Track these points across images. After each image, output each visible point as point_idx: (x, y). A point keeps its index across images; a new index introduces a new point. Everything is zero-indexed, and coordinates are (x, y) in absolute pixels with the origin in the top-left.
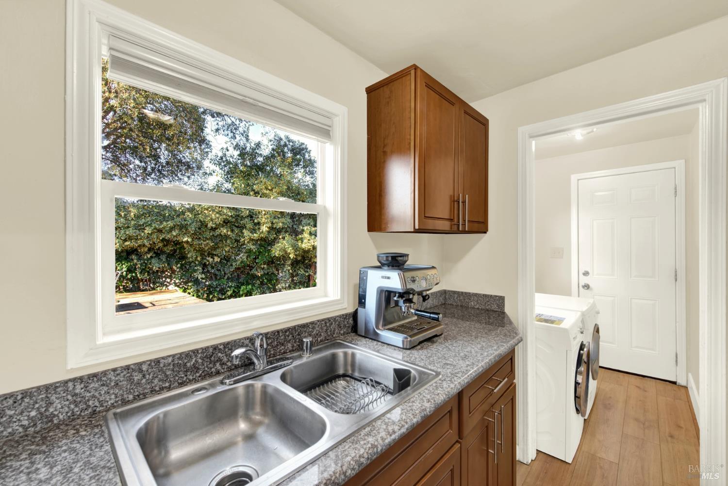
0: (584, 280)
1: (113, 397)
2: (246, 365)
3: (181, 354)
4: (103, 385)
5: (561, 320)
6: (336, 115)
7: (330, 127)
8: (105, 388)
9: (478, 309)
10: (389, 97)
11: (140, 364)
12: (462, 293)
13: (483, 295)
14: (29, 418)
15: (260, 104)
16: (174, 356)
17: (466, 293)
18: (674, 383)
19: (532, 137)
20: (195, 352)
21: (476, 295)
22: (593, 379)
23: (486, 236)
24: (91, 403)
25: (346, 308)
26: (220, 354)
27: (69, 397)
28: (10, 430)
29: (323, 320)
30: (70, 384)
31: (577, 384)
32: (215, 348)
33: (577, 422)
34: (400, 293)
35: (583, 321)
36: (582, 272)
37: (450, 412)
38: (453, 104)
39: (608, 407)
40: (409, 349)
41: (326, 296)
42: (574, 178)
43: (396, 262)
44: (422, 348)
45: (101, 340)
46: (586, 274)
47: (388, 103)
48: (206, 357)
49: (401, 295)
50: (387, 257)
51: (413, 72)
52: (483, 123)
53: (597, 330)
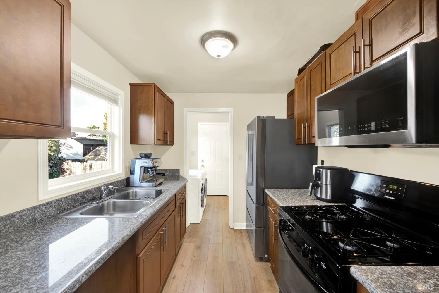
0: (202, 164)
1: (53, 212)
2: (93, 200)
3: (73, 195)
4: (50, 207)
5: (197, 176)
6: (120, 95)
7: (117, 99)
8: (51, 208)
9: (170, 175)
10: (142, 91)
11: (61, 199)
12: (163, 169)
13: (172, 169)
14: (29, 220)
15: (96, 90)
16: (71, 195)
17: (165, 170)
18: (226, 196)
19: (188, 112)
20: (78, 194)
21: (169, 170)
22: (206, 197)
23: (173, 147)
24: (47, 214)
25: (123, 177)
26: (85, 195)
27: (41, 212)
28: (23, 224)
29: (117, 181)
30: (41, 206)
31: (201, 196)
32: (84, 192)
33: (201, 210)
34: (151, 167)
35: (203, 176)
36: (201, 160)
37: (174, 199)
38: (164, 97)
39: (209, 206)
40: (155, 187)
41: (113, 172)
42: (199, 123)
43: (147, 156)
44: (159, 186)
45: (50, 189)
46: (203, 161)
47: (141, 93)
48: (81, 196)
49: (151, 168)
50: (144, 154)
51: (153, 86)
52: (172, 103)
53: (206, 180)
